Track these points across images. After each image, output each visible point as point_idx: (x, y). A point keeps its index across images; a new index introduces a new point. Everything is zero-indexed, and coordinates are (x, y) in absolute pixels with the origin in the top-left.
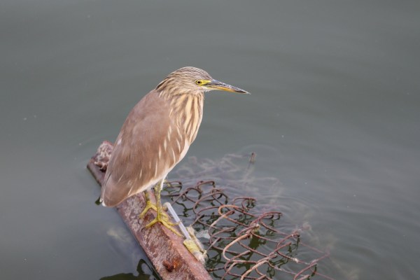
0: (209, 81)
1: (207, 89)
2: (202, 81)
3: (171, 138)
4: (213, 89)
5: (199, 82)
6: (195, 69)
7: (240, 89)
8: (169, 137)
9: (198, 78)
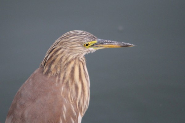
0: (96, 42)
1: (93, 49)
2: (90, 43)
3: (66, 117)
4: (98, 48)
5: (87, 45)
6: (80, 32)
7: (126, 44)
8: (64, 116)
9: (86, 40)
